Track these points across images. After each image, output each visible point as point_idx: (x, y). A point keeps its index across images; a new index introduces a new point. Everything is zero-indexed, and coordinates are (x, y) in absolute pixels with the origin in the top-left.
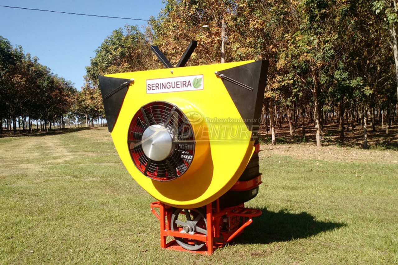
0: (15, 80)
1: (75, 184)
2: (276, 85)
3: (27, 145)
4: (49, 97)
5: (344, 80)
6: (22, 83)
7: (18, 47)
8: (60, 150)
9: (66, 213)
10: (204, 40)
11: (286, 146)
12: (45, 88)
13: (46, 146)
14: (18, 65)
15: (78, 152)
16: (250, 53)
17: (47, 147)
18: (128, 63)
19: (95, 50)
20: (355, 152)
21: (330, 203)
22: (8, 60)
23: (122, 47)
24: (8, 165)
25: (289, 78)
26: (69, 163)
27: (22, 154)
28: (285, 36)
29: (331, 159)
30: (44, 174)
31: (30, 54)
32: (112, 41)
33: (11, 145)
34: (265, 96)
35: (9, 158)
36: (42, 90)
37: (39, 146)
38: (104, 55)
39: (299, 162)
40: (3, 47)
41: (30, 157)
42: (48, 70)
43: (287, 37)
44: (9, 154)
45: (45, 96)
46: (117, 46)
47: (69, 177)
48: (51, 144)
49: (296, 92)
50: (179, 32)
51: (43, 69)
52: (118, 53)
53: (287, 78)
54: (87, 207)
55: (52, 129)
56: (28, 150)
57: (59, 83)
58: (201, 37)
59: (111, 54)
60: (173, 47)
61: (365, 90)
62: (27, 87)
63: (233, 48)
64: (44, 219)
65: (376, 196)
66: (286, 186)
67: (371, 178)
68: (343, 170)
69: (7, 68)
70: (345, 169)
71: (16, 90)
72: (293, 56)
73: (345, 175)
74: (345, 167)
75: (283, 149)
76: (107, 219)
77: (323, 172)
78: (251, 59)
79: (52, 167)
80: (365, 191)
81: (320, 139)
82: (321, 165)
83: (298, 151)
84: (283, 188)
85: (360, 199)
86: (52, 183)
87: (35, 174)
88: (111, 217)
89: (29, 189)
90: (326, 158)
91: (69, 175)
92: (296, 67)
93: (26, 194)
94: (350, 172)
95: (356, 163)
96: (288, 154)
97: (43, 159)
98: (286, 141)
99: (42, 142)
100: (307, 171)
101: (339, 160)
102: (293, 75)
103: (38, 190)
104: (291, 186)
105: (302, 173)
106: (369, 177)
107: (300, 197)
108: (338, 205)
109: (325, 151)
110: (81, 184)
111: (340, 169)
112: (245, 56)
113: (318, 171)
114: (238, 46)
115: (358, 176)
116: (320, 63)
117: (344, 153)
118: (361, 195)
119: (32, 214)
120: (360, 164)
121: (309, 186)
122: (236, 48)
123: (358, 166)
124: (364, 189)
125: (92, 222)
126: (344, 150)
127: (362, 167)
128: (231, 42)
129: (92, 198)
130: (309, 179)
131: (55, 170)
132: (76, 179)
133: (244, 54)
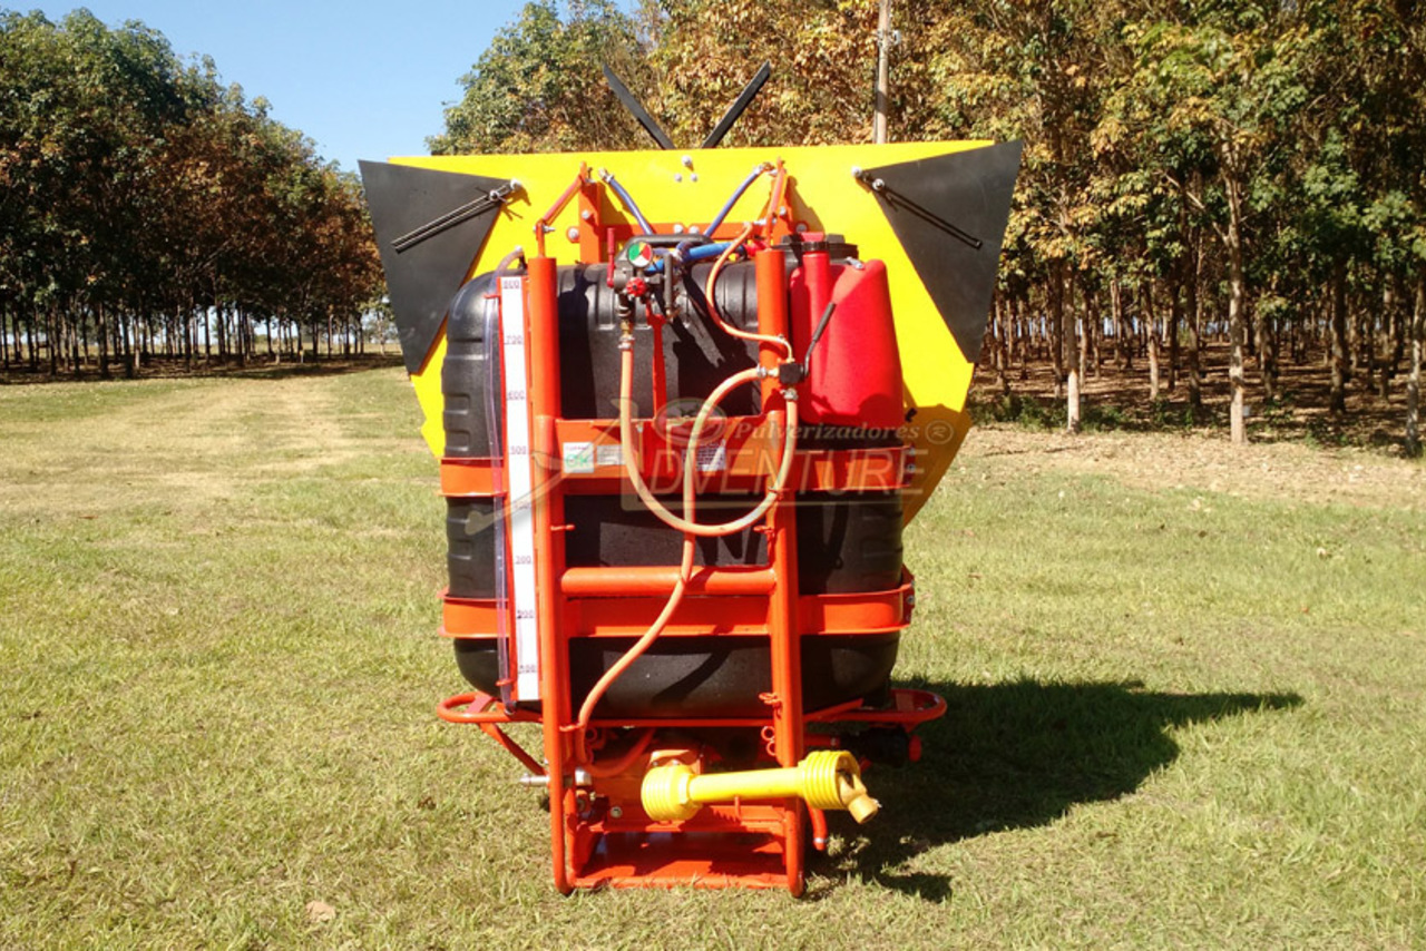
0: (186, 180)
1: (317, 545)
2: (1086, 214)
3: (216, 406)
4: (309, 241)
5: (1337, 200)
6: (213, 190)
7: (200, 63)
8: (321, 428)
9: (242, 643)
10: (828, 44)
11: (1116, 438)
12: (295, 208)
13: (280, 412)
14: (200, 125)
15: (376, 437)
16: (995, 92)
17: (282, 417)
18: (572, 123)
19: (461, 76)
20: (1358, 467)
21: (1172, 645)
22: (163, 109)
23: (552, 65)
24: (124, 474)
25: (1133, 186)
26: (331, 476)
27: (188, 439)
28: (1125, 30)
29: (1256, 490)
30: (231, 510)
31: (240, 88)
32: (518, 43)
33: (160, 405)
34: (1044, 252)
35: (140, 450)
36: (281, 215)
37: (255, 415)
38: (490, 95)
39: (1131, 497)
40: (146, 60)
41: (209, 449)
42: (306, 145)
43: (1133, 35)
44: (141, 439)
45: (292, 238)
46: (536, 61)
47: (310, 521)
48: (297, 407)
49: (1159, 239)
50: (738, 13)
51: (287, 140)
52: (537, 91)
53: (1128, 187)
54: (319, 625)
55: (322, 355)
56: (212, 427)
57: (345, 191)
58: (817, 31)
59: (514, 91)
60: (714, 70)
61: (1418, 236)
62: (231, 205)
63: (934, 73)
64: (164, 660)
65: (1353, 628)
66: (1042, 579)
67: (1369, 562)
68: (1278, 531)
69: (160, 135)
70: (1285, 529)
71: (192, 215)
72: (1153, 107)
73: (1279, 549)
74: (1292, 521)
75: (1099, 449)
76: (366, 669)
77: (1202, 534)
78: (1000, 115)
79: (268, 485)
80: (1320, 609)
81: (1244, 418)
82: (1208, 510)
83: (1149, 458)
84: (1030, 586)
85: (1288, 636)
86: (240, 542)
87: (199, 507)
88: (384, 661)
89: (158, 557)
90: (1242, 484)
91: (311, 516)
92: (1162, 148)
93: (139, 574)
94: (1300, 539)
95: (1341, 507)
96: (1107, 468)
97: (252, 457)
98: (1123, 420)
99: (270, 399)
100: (1144, 532)
101: (1285, 495)
102: (1150, 179)
103: (186, 562)
104: (1062, 582)
105: (1123, 537)
106: (1362, 559)
107: (1074, 620)
108: (1196, 654)
109: (1248, 462)
110: (335, 548)
111: (1273, 527)
112: (974, 102)
113: (1186, 533)
114: (955, 67)
115: (1321, 555)
116: (1247, 134)
117: (1315, 470)
118: (1301, 621)
119: (133, 640)
120: (1355, 510)
121: (1126, 585)
122: (944, 74)
123: (1340, 518)
124: (1321, 602)
125: (315, 675)
126: (1323, 460)
127: (1356, 522)
128: (928, 48)
129: (354, 595)
130: (1139, 560)
131: (271, 497)
132: (327, 530)
133: (973, 96)
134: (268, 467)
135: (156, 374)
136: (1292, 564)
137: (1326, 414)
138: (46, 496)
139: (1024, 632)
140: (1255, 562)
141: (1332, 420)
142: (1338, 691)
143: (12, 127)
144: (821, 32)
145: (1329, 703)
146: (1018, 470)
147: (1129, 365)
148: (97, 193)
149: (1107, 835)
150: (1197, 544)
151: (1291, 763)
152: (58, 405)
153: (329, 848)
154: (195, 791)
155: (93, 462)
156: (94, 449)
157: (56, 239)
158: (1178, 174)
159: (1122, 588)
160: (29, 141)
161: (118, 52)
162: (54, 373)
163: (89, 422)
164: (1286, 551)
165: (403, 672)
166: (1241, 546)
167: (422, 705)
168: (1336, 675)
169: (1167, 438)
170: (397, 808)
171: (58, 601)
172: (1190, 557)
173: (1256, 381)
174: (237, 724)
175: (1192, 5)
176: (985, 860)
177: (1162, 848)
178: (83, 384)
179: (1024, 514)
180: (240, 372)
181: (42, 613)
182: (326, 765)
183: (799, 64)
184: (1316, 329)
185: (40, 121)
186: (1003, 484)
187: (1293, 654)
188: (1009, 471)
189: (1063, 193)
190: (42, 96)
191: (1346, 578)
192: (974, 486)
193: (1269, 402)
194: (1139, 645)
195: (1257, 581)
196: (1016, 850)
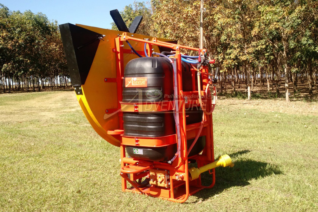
0: (51, 47)
1: (70, 128)
2: (251, 50)
3: (57, 97)
5: (309, 45)
6: (57, 49)
9: (46, 152)
10: (191, 12)
11: (259, 101)
13: (70, 98)
14: (54, 35)
16: (229, 22)
17: (71, 99)
19: (111, 23)
20: (315, 106)
22: (46, 32)
23: (131, 19)
25: (262, 43)
27: (48, 105)
28: (258, 7)
29: (291, 112)
30: (53, 120)
32: (123, 15)
33: (44, 97)
34: (242, 59)
35: (37, 107)
37: (65, 99)
39: (261, 114)
40: (42, 21)
41: (53, 107)
43: (260, 9)
44: (38, 105)
46: (127, 19)
49: (268, 55)
50: (170, 6)
52: (127, 25)
53: (261, 44)
54: (65, 147)
56: (54, 102)
58: (188, 9)
60: (165, 19)
62: (61, 53)
63: (215, 19)
64: (27, 156)
65: (312, 144)
66: (238, 134)
67: (317, 128)
68: (295, 121)
69: (45, 37)
70: (297, 121)
71: (53, 55)
72: (265, 25)
73: (296, 126)
74: (299, 119)
75: (255, 103)
76: (73, 158)
77: (277, 123)
78: (230, 28)
79: (64, 114)
80: (304, 140)
81: (289, 96)
82: (279, 117)
83: (266, 105)
84: (235, 135)
85: (296, 147)
86: (53, 128)
87: (46, 120)
88: (78, 156)
89: (33, 131)
90: (288, 111)
91: (71, 122)
92: (268, 34)
93: (28, 135)
94: (301, 123)
95: (310, 115)
96: (256, 107)
97: (62, 108)
98: (261, 97)
99: (69, 95)
100: (264, 122)
101: (297, 113)
102: (266, 41)
103: (39, 133)
104: (243, 134)
105: (259, 123)
106: (315, 128)
107: (245, 144)
108: (274, 151)
109: (289, 106)
110: (74, 129)
111: (294, 121)
112: (224, 25)
113: (274, 122)
114: (220, 17)
115: (305, 127)
116: (288, 30)
117: (305, 107)
118: (300, 143)
119: (22, 151)
120: (314, 116)
121: (258, 135)
122: (217, 18)
123: (310, 118)
124: (305, 138)
125: (61, 159)
126: (307, 105)
127: (314, 119)
128: (214, 13)
129: (75, 140)
130: (262, 129)
131: (63, 117)
132: (74, 125)
133: (224, 23)
134: (65, 111)
135: (45, 90)
136: (298, 129)
137: (308, 95)
138: (12, 118)
139: (232, 146)
140: (290, 129)
141: (310, 96)
142: (308, 160)
143: (12, 36)
144: (189, 10)
145: (305, 163)
146: (235, 108)
147: (263, 84)
148: (31, 51)
149: (247, 199)
150: (276, 125)
151: (295, 179)
152: (22, 98)
153: (53, 204)
154: (25, 189)
155: (26, 110)
156: (27, 107)
157: (22, 61)
158: (272, 40)
159: (257, 135)
160: (16, 39)
161: (36, 19)
162: (23, 91)
163: (28, 101)
164: (297, 126)
165: (82, 158)
166: (286, 125)
167: (84, 167)
168: (307, 156)
169: (271, 100)
170: (72, 193)
171: (7, 142)
172: (274, 128)
173: (292, 87)
174: (40, 172)
175: (274, 1)
176: (215, 206)
177: (261, 202)
178: (29, 93)
179: (236, 118)
180: (64, 90)
181: (3, 145)
182: (58, 182)
183: (184, 17)
184: (306, 76)
185: (18, 35)
186: (232, 112)
187: (297, 151)
188: (233, 109)
189: (245, 45)
190: (19, 29)
191: (311, 132)
192: (225, 112)
193: (295, 92)
194: (260, 150)
195: (290, 133)
196: (223, 203)
